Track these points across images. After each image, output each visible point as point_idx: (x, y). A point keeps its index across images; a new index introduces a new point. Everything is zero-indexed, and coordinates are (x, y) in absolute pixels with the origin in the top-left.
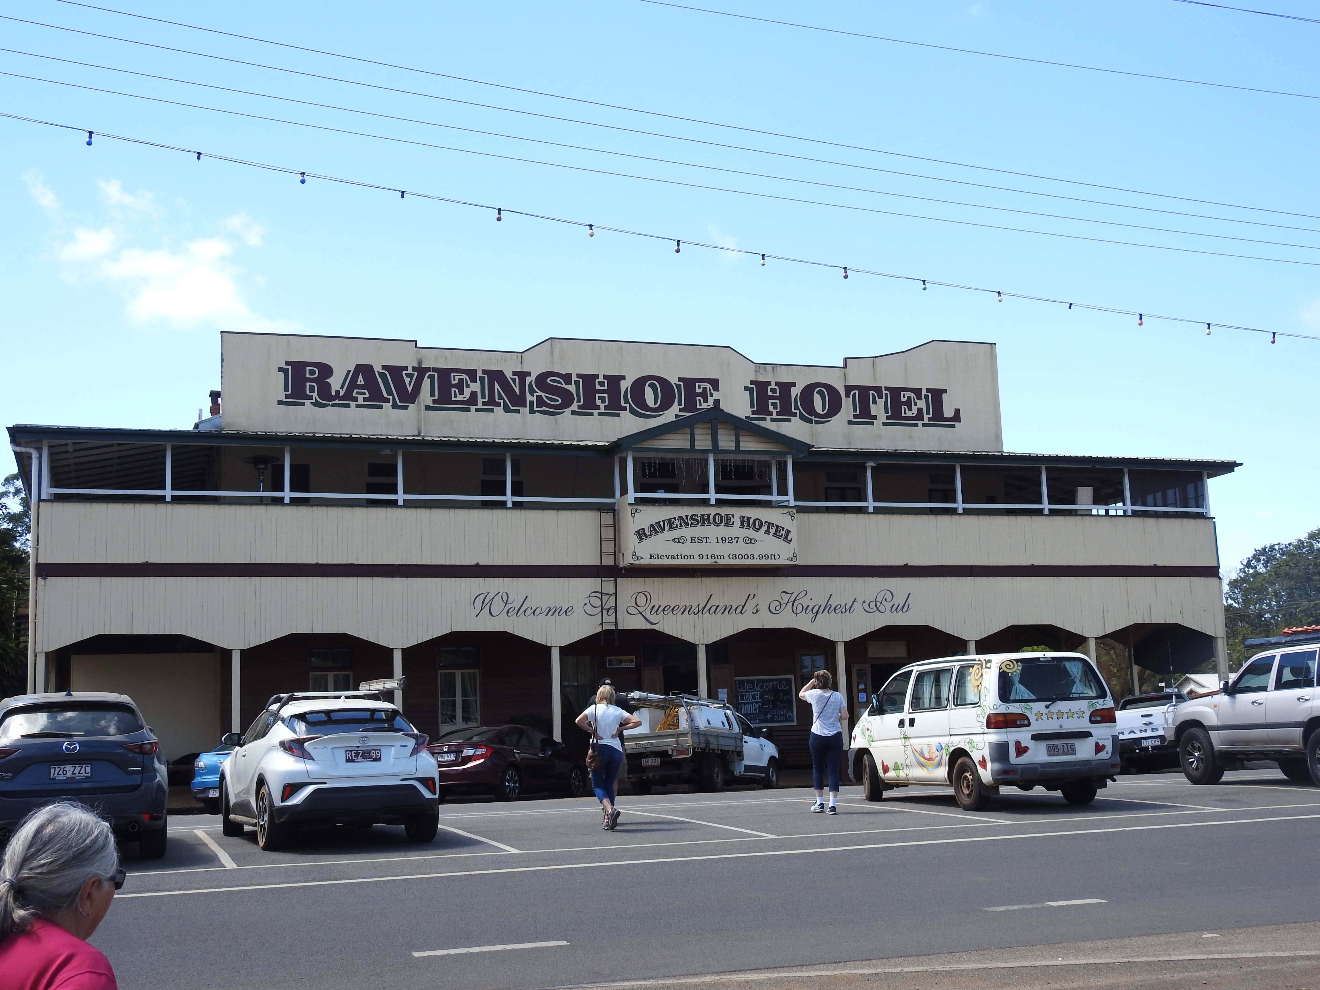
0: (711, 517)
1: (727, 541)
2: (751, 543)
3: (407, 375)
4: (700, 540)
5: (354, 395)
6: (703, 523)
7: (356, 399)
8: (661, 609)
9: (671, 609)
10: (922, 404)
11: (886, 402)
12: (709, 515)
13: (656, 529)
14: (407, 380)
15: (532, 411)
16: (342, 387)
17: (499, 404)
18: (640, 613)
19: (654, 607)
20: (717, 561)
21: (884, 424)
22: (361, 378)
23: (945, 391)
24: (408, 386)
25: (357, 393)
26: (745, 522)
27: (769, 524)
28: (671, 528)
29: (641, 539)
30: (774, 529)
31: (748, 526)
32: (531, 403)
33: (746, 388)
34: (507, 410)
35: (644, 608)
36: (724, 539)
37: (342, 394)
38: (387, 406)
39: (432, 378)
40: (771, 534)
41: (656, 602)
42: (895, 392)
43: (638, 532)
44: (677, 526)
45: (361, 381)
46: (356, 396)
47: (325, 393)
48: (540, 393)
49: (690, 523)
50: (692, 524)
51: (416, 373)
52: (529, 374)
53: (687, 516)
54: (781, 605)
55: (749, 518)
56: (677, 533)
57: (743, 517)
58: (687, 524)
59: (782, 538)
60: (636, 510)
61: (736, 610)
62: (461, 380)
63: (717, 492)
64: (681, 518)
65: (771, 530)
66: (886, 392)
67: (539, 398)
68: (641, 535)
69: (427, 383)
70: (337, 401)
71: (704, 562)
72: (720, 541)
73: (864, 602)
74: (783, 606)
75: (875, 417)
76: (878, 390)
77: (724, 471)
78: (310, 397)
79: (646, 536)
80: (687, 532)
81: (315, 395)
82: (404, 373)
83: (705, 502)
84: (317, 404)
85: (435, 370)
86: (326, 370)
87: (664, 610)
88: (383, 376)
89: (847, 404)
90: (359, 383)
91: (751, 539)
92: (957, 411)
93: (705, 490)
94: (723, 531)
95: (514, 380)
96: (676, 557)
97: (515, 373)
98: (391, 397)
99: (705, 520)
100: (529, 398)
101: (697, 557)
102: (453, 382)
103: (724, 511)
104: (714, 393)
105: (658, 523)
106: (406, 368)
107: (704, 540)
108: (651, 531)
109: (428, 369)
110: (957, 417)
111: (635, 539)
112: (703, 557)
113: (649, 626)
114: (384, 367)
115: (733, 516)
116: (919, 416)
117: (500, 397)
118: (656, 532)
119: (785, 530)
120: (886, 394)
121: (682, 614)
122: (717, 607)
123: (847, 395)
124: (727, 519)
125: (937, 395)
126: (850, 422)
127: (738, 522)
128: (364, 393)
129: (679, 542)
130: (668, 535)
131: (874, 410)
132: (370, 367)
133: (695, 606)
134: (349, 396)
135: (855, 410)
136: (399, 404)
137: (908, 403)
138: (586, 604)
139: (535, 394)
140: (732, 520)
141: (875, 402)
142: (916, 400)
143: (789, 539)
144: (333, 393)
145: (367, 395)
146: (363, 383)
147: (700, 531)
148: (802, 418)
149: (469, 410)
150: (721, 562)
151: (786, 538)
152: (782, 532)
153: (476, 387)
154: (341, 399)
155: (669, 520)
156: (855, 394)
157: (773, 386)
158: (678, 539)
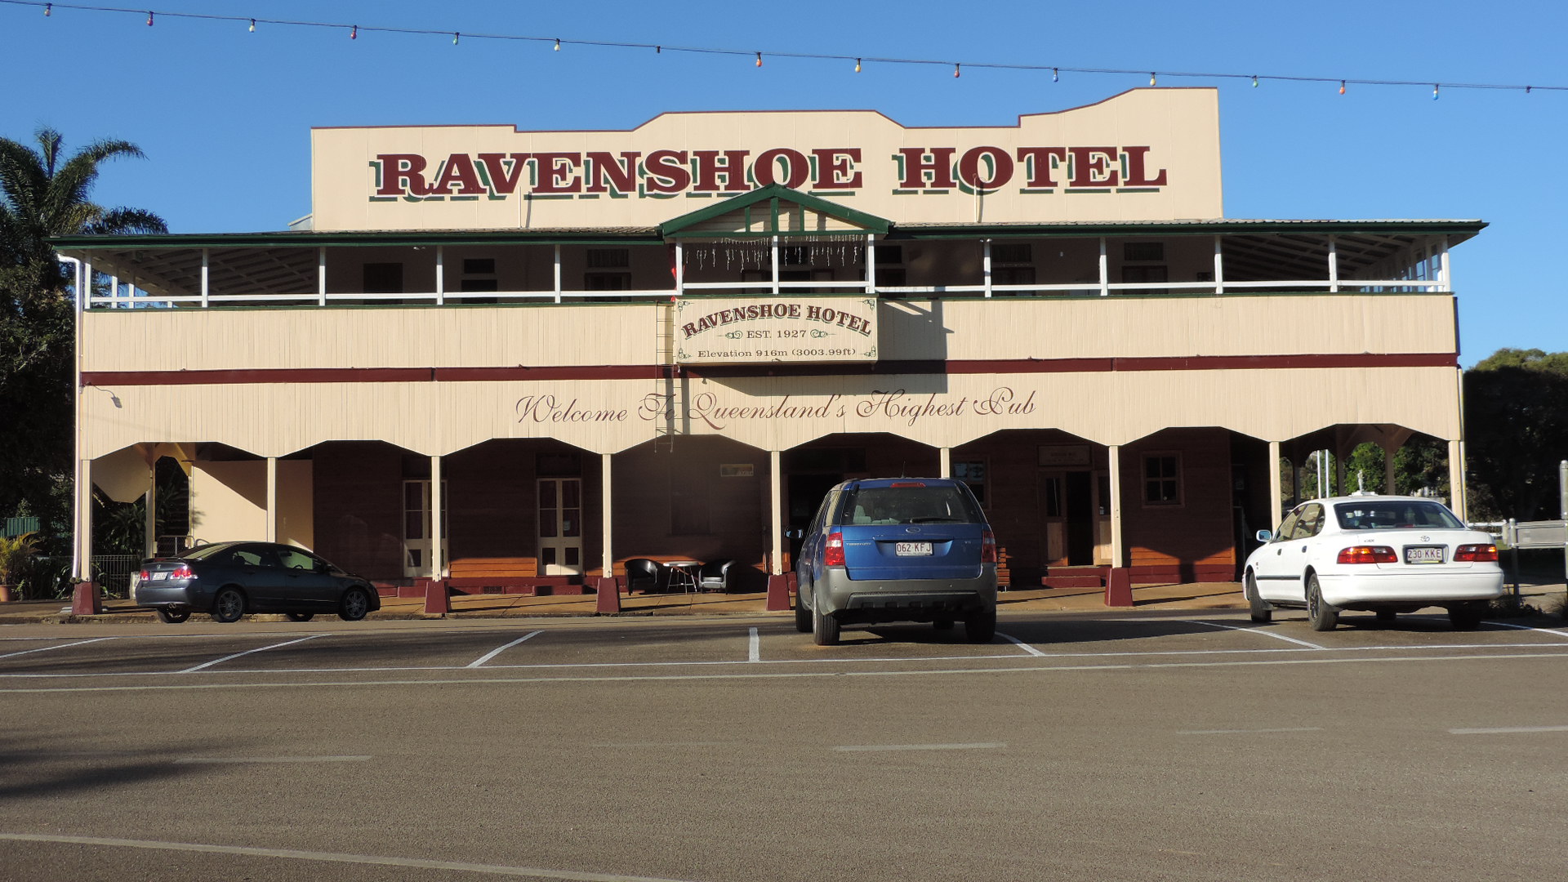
0: (773, 308)
1: (791, 334)
2: (820, 336)
3: (505, 163)
4: (758, 334)
5: (449, 187)
6: (763, 315)
7: (450, 192)
8: (727, 412)
9: (739, 411)
10: (1116, 165)
11: (1070, 167)
12: (770, 306)
13: (706, 323)
14: (505, 168)
15: (642, 195)
16: (436, 180)
17: (604, 189)
18: (703, 417)
19: (719, 410)
20: (779, 358)
21: (1067, 191)
22: (455, 168)
23: (1147, 149)
24: (505, 173)
25: (452, 185)
26: (813, 313)
27: (843, 314)
28: (724, 321)
29: (689, 334)
30: (849, 320)
31: (817, 317)
32: (641, 186)
33: (894, 157)
34: (614, 195)
35: (707, 412)
36: (787, 333)
37: (435, 187)
38: (483, 197)
39: (531, 164)
40: (846, 326)
41: (720, 405)
42: (1082, 154)
43: (685, 327)
44: (731, 320)
45: (455, 172)
46: (451, 188)
47: (418, 185)
48: (651, 175)
49: (747, 315)
50: (750, 316)
51: (514, 161)
52: (639, 154)
53: (744, 308)
54: (871, 406)
55: (818, 309)
56: (732, 327)
57: (811, 308)
58: (743, 317)
59: (859, 330)
60: (684, 302)
61: (817, 412)
62: (564, 166)
63: (781, 279)
64: (737, 310)
65: (844, 321)
66: (1071, 153)
67: (650, 180)
68: (689, 330)
69: (526, 169)
70: (430, 195)
71: (763, 359)
72: (782, 334)
73: (976, 402)
74: (874, 408)
75: (1055, 184)
76: (1060, 152)
77: (788, 254)
78: (403, 192)
79: (695, 332)
80: (744, 325)
81: (408, 189)
82: (502, 161)
83: (768, 292)
84: (410, 199)
85: (535, 155)
86: (418, 162)
87: (730, 414)
88: (479, 165)
89: (1020, 171)
90: (453, 174)
91: (820, 333)
92: (1163, 173)
93: (769, 278)
94: (786, 323)
95: (622, 162)
96: (729, 354)
97: (623, 154)
98: (488, 188)
99: (765, 312)
100: (639, 180)
101: (754, 353)
102: (555, 168)
103: (788, 301)
104: (855, 165)
105: (710, 317)
106: (503, 156)
107: (764, 335)
108: (701, 326)
109: (528, 156)
110: (1162, 179)
111: (683, 334)
112: (761, 353)
113: (713, 432)
114: (480, 156)
115: (799, 306)
116: (1113, 180)
117: (607, 181)
118: (707, 327)
119: (862, 320)
120: (1070, 157)
121: (753, 417)
122: (794, 410)
123: (1020, 159)
124: (792, 311)
125: (1137, 155)
126: (1023, 191)
127: (804, 312)
128: (459, 185)
129: (733, 337)
130: (721, 329)
131: (1054, 175)
132: (466, 157)
133: (767, 408)
134: (443, 189)
135: (1029, 177)
136: (496, 194)
137: (1099, 165)
138: (641, 408)
139: (645, 176)
140: (798, 310)
141: (1055, 166)
142: (1109, 162)
143: (867, 330)
144: (427, 186)
145: (462, 187)
146: (458, 174)
147: (759, 324)
148: (963, 188)
149: (571, 197)
150: (784, 359)
151: (864, 330)
152: (858, 323)
153: (580, 171)
154: (435, 192)
155: (722, 313)
156: (1030, 158)
157: (928, 153)
158: (733, 334)
